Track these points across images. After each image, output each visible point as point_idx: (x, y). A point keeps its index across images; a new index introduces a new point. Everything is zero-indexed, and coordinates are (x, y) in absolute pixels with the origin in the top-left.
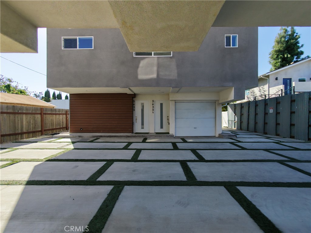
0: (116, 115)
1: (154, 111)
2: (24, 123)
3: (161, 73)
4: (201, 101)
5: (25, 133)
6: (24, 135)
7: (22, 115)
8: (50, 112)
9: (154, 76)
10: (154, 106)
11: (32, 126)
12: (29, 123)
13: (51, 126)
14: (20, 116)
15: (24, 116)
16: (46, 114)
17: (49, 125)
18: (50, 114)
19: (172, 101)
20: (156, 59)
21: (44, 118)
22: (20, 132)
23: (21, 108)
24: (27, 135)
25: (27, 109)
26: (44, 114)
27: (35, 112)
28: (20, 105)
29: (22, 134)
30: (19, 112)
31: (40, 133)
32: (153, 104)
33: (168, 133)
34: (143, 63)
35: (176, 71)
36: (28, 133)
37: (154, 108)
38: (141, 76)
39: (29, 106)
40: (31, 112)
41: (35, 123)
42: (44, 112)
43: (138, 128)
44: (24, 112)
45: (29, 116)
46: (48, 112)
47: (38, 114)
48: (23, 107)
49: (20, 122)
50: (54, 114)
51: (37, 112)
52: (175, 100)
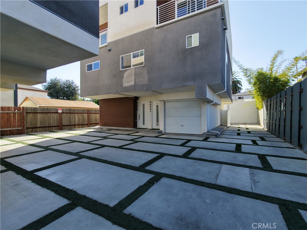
0: (123, 114)
1: (151, 110)
2: (76, 119)
3: (137, 80)
4: (188, 100)
5: (77, 125)
6: (76, 126)
7: (74, 114)
8: (94, 112)
9: (133, 83)
10: (151, 106)
11: (81, 120)
12: (79, 119)
13: (95, 121)
14: (73, 114)
15: (76, 114)
16: (91, 113)
17: (94, 120)
18: (94, 113)
19: (162, 102)
20: (134, 69)
21: (90, 116)
22: (73, 124)
23: (75, 110)
24: (78, 126)
25: (78, 110)
26: (89, 113)
27: (83, 112)
28: (74, 108)
29: (75, 125)
30: (73, 112)
31: (87, 126)
32: (150, 105)
33: (159, 129)
34: (126, 74)
35: (147, 77)
36: (79, 125)
37: (151, 108)
38: (125, 85)
39: (80, 108)
40: (80, 112)
41: (83, 119)
42: (90, 112)
43: (140, 125)
44: (76, 112)
45: (79, 115)
46: (93, 112)
47: (85, 113)
48: (76, 109)
49: (73, 118)
50: (97, 113)
51: (85, 112)
52: (164, 101)
